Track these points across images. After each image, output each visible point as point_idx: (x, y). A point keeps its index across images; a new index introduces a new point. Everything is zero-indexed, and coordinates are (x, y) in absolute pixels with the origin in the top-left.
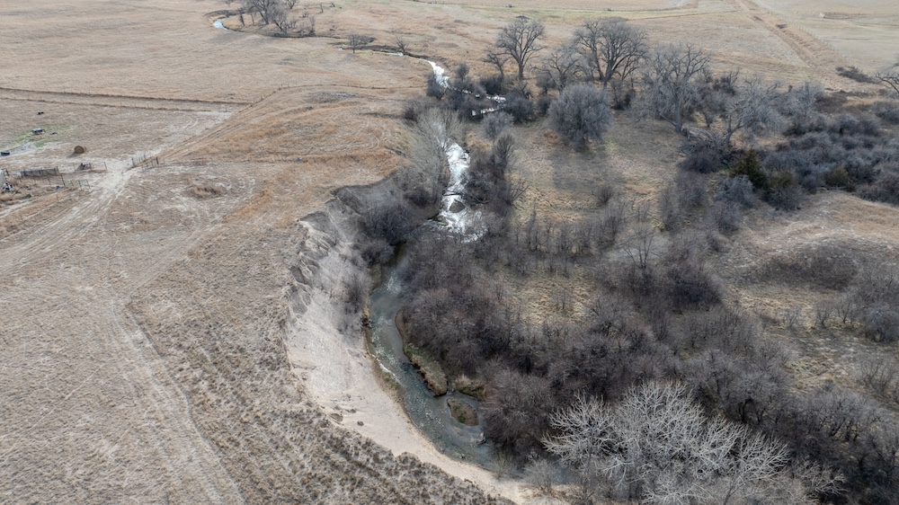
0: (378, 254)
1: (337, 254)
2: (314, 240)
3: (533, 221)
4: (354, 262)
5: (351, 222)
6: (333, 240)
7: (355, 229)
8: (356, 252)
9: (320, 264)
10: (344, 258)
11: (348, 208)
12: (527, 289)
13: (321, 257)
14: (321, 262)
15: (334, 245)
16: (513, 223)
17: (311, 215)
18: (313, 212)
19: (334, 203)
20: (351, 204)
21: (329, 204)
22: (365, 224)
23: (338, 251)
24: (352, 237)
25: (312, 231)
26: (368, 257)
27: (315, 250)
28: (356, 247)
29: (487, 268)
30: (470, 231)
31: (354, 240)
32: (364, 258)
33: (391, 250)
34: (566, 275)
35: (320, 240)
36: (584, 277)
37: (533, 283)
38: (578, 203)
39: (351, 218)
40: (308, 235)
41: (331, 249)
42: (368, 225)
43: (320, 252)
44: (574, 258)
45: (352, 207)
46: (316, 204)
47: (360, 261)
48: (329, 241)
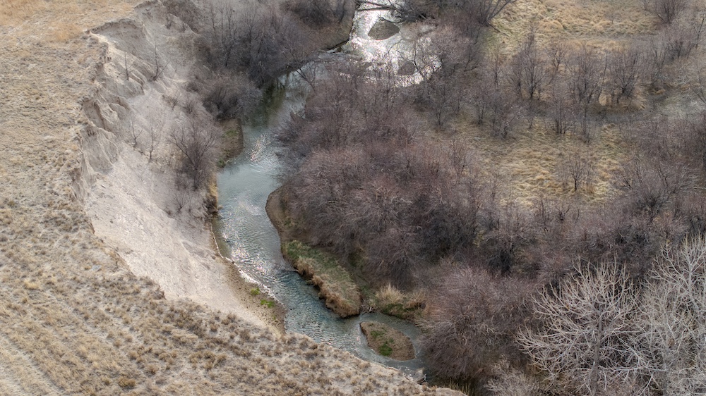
0: (234, 101)
1: (160, 95)
2: (117, 66)
3: (528, 51)
4: (189, 110)
5: (183, 45)
6: (152, 70)
7: (190, 58)
8: (193, 96)
9: (130, 105)
10: (173, 102)
11: (177, 21)
12: (510, 161)
13: (132, 94)
14: (133, 103)
15: (153, 78)
17: (111, 24)
18: (114, 20)
19: (152, 10)
20: (183, 13)
21: (143, 10)
22: (208, 50)
23: (161, 90)
24: (186, 70)
25: (112, 51)
26: (214, 107)
27: (120, 82)
28: (192, 88)
29: (439, 127)
30: (407, 68)
31: (189, 76)
32: (208, 107)
33: (260, 93)
34: (586, 139)
35: (130, 68)
36: (617, 143)
37: (523, 151)
38: (616, 23)
39: (182, 38)
40: (108, 56)
41: (147, 84)
42: (213, 51)
43: (130, 85)
44: (602, 114)
45: (184, 19)
46: (119, 8)
47: (200, 108)
48: (145, 72)
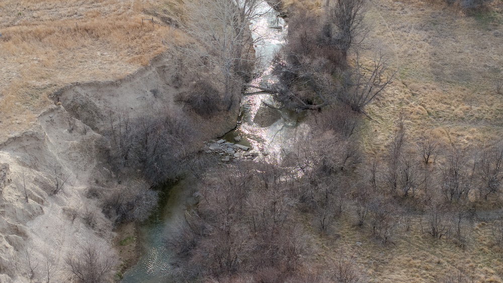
1: (59, 208)
2: (18, 187)
4: (89, 222)
5: (84, 148)
6: (53, 184)
7: (91, 161)
8: (94, 202)
10: (72, 215)
11: (79, 123)
13: (31, 216)
15: (54, 192)
16: (365, 146)
17: (15, 139)
18: (17, 134)
19: (54, 116)
20: (85, 115)
21: (47, 118)
22: (108, 151)
23: (61, 203)
24: (86, 175)
25: (15, 169)
26: (113, 211)
27: (19, 205)
28: (92, 194)
31: (89, 182)
32: (107, 213)
35: (29, 186)
39: (83, 141)
40: (8, 177)
41: (49, 200)
42: (113, 153)
43: (30, 207)
45: (85, 121)
46: (23, 118)
47: (101, 219)
48: (45, 186)
